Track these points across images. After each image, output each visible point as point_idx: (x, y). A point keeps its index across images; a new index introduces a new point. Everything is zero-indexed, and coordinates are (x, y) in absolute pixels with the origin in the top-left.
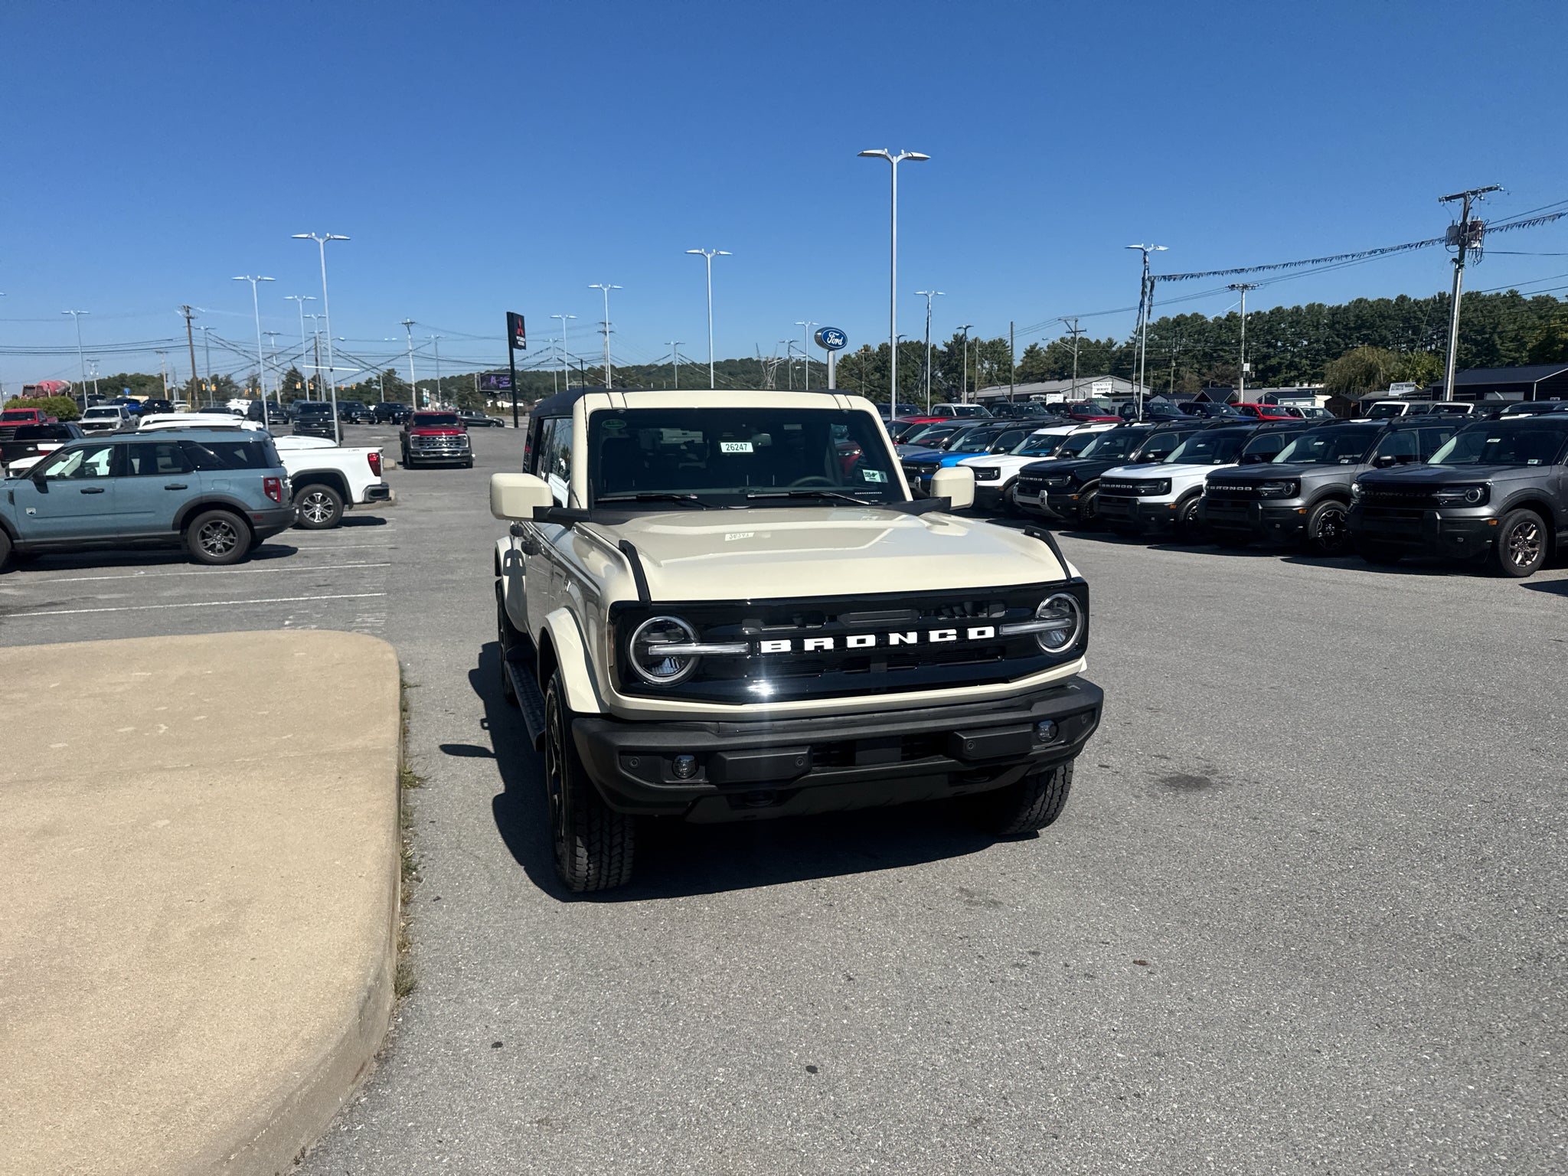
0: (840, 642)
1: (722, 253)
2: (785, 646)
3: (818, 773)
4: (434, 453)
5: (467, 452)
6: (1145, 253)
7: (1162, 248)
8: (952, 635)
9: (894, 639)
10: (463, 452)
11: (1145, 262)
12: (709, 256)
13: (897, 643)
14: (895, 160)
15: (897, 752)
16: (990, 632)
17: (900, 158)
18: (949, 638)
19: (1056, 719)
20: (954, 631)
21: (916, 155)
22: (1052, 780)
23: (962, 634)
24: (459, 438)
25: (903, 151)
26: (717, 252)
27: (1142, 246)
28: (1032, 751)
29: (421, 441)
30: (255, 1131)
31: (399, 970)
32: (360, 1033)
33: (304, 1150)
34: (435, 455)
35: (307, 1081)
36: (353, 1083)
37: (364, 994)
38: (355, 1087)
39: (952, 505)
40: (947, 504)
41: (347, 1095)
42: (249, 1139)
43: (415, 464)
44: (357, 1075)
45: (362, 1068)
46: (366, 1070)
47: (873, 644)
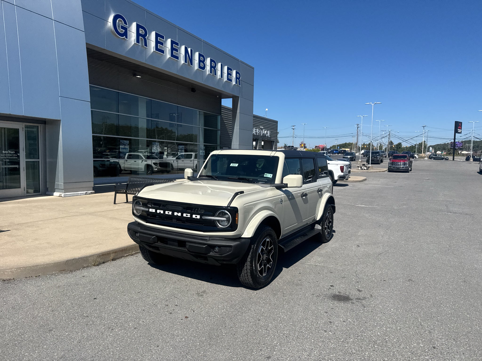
0: (164, 212)
2: (154, 211)
3: (159, 244)
4: (396, 167)
5: (407, 167)
8: (189, 216)
9: (176, 214)
10: (406, 167)
13: (176, 215)
15: (176, 244)
16: (198, 217)
18: (188, 216)
19: (220, 246)
20: (189, 215)
22: (243, 270)
23: (191, 216)
24: (405, 163)
28: (209, 254)
29: (392, 164)
30: (27, 267)
31: (104, 263)
32: (65, 264)
33: (39, 276)
34: (396, 168)
35: (43, 265)
36: (59, 271)
37: (72, 259)
38: (59, 272)
39: (288, 186)
40: (286, 186)
41: (55, 272)
42: (25, 268)
43: (390, 170)
44: (61, 271)
45: (63, 270)
46: (65, 271)
47: (171, 214)
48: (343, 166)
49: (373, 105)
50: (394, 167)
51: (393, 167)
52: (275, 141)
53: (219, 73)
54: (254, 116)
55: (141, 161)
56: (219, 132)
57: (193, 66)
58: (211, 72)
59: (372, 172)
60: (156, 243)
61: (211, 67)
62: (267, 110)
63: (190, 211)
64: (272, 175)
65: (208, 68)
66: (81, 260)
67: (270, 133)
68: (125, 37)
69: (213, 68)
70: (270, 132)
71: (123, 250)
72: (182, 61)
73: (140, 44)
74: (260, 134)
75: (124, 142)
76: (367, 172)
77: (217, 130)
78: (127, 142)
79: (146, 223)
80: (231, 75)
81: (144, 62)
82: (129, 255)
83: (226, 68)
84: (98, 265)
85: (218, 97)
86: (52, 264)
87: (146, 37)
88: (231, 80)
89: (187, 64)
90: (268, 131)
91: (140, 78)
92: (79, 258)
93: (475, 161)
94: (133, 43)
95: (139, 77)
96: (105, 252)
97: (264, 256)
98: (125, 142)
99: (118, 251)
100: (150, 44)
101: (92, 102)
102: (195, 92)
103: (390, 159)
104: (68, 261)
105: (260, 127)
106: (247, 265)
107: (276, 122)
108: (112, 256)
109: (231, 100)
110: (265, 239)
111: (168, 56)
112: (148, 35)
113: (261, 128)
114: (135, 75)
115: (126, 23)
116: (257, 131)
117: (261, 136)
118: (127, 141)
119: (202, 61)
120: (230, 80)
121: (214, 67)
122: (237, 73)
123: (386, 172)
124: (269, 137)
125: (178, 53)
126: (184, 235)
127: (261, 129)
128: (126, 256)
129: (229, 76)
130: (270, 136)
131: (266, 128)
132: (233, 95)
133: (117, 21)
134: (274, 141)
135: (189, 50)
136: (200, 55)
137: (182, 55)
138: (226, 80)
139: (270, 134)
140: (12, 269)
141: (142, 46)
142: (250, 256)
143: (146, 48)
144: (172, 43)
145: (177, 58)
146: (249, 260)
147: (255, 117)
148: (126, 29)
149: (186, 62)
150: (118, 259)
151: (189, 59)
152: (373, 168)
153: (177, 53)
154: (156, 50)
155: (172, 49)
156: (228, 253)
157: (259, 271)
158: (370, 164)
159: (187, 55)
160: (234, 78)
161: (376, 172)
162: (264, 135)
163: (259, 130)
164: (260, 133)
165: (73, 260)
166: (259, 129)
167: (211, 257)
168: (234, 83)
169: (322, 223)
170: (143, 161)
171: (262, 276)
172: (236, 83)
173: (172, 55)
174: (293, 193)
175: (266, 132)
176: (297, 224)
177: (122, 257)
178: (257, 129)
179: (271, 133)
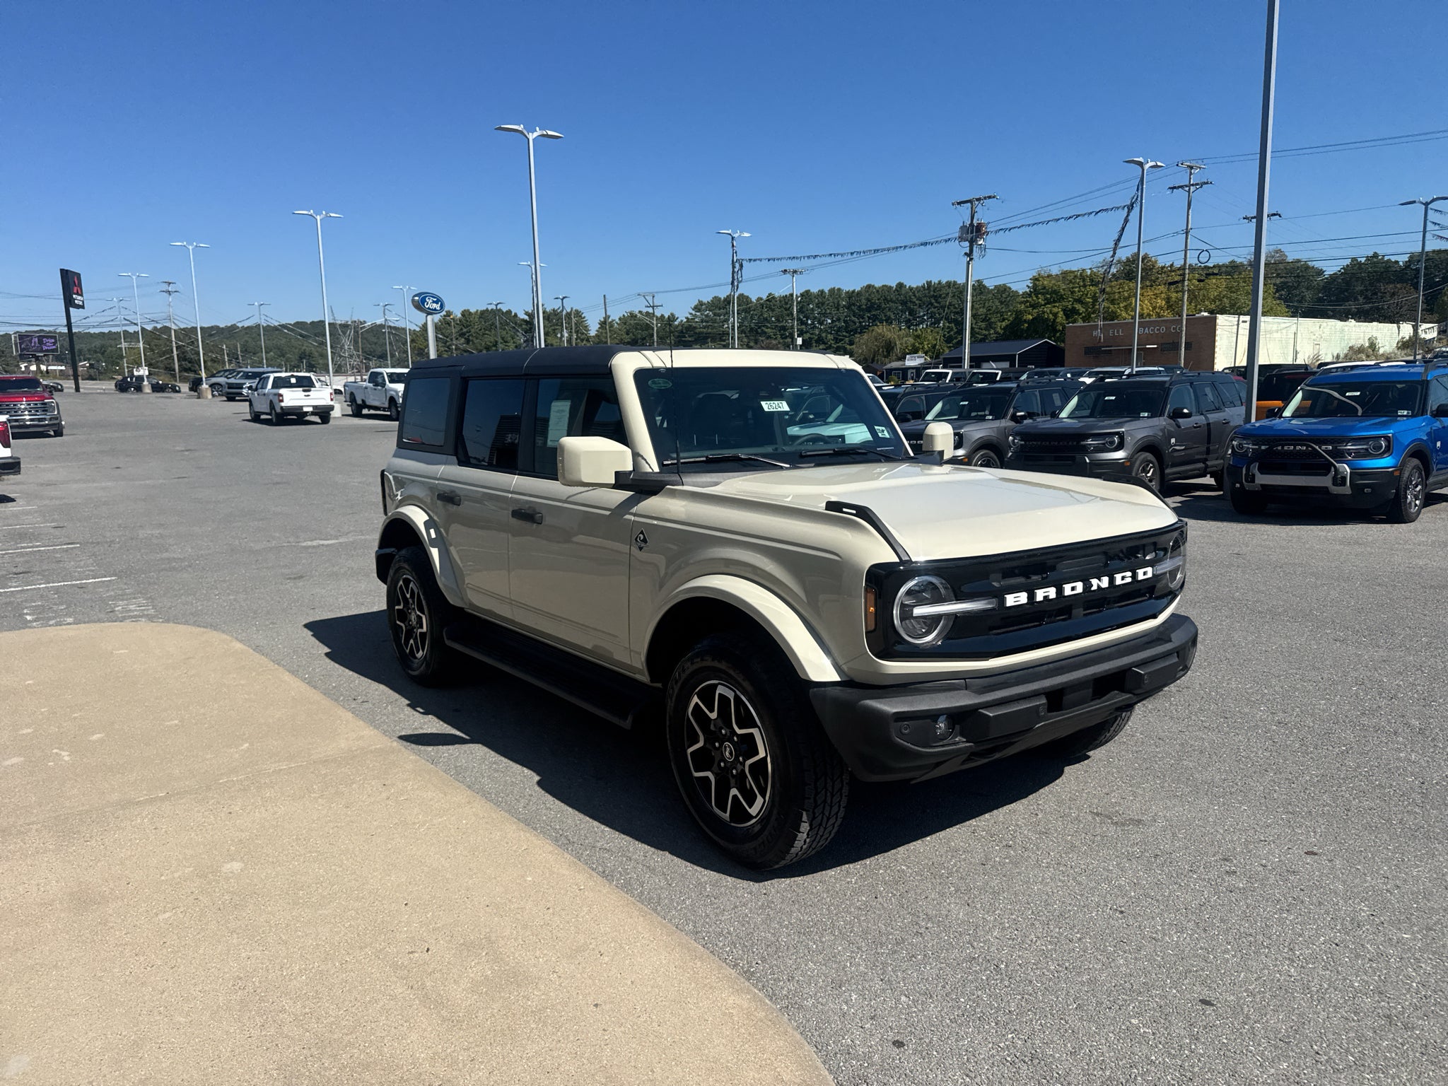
0: (1060, 591)
1: (332, 215)
2: (1023, 598)
5: (57, 419)
6: (733, 238)
7: (746, 235)
9: (1094, 584)
10: (51, 419)
11: (733, 246)
12: (318, 218)
14: (532, 136)
15: (1090, 693)
16: (1150, 573)
17: (536, 134)
21: (550, 133)
24: (45, 404)
25: (538, 129)
26: (327, 214)
27: (730, 232)
47: (1081, 591)
93: (158, 392)
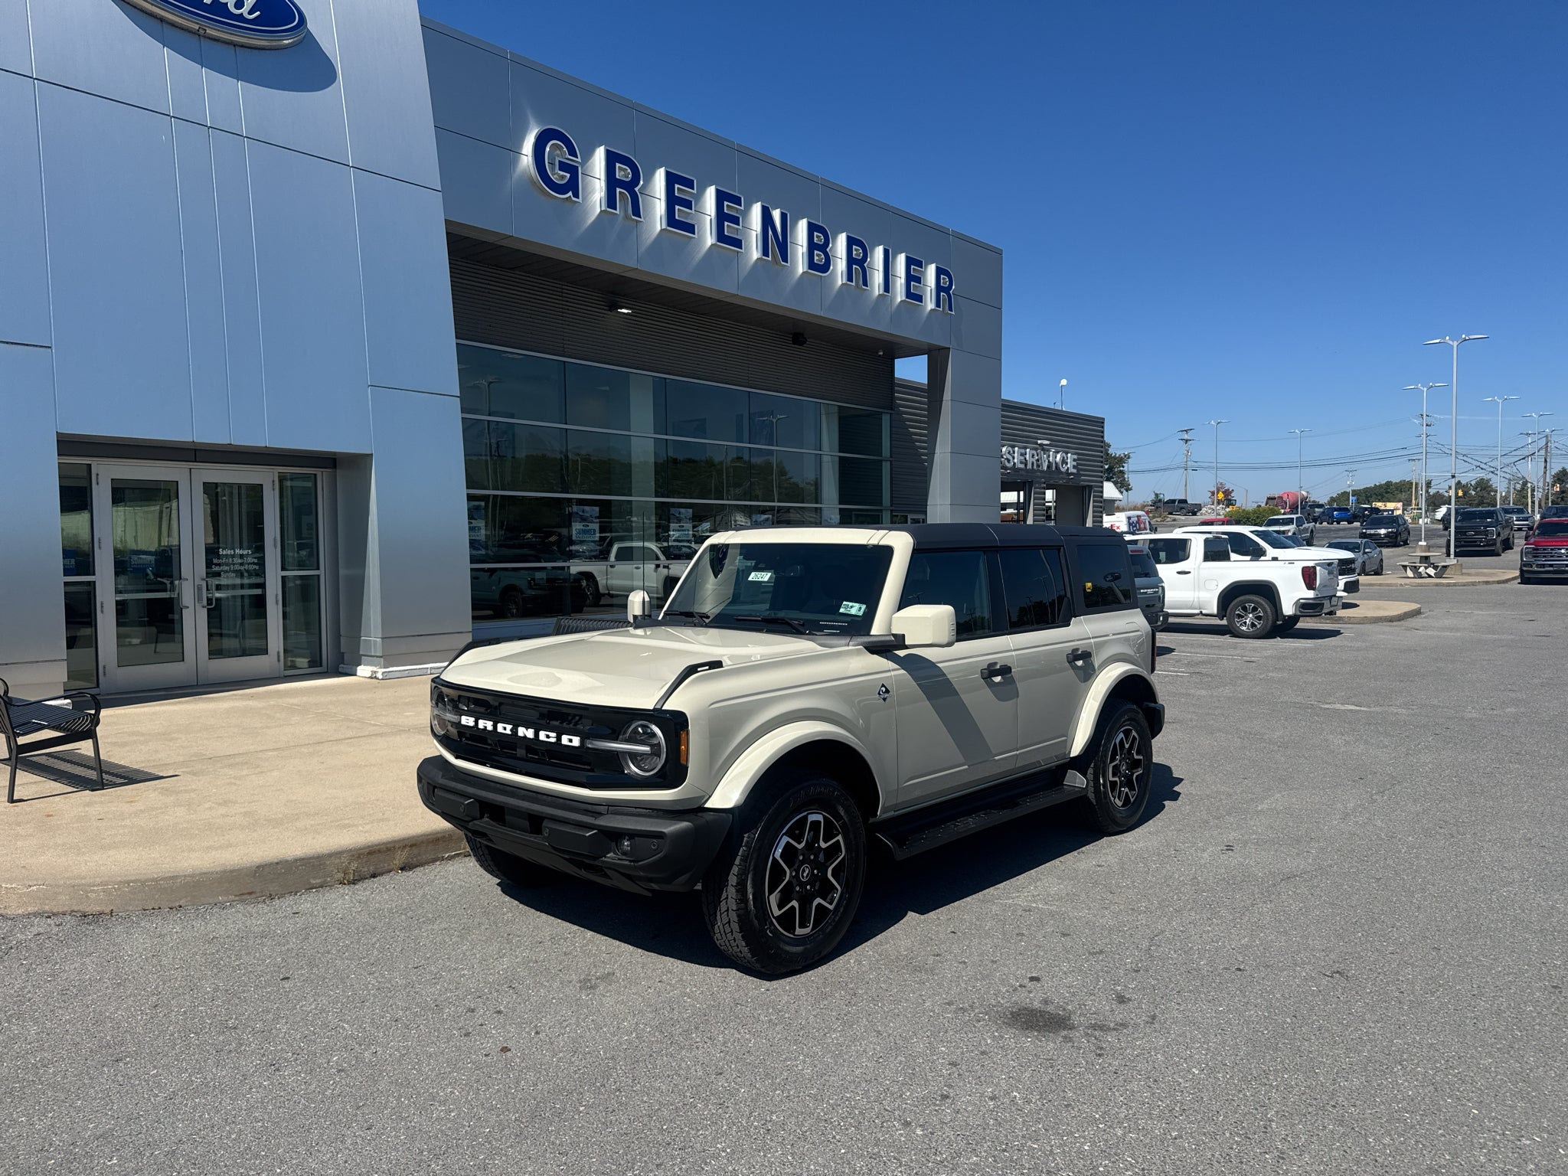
0: (495, 727)
2: (471, 721)
3: (483, 823)
4: (1551, 565)
8: (553, 737)
9: (521, 731)
13: (522, 735)
16: (576, 741)
18: (550, 740)
19: (632, 835)
20: (555, 735)
22: (718, 913)
23: (559, 738)
28: (605, 857)
29: (1535, 553)
30: (147, 880)
31: (374, 876)
32: (255, 876)
33: (181, 907)
34: (1551, 569)
35: (192, 876)
36: (236, 896)
37: (276, 861)
38: (237, 898)
39: (906, 643)
40: (899, 641)
41: (226, 898)
42: (143, 883)
43: (1526, 578)
44: (243, 894)
45: (250, 893)
46: (254, 896)
47: (510, 733)
48: (1314, 568)
49: (1455, 344)
50: (1543, 566)
51: (1538, 566)
52: (1097, 487)
53: (878, 278)
54: (1003, 405)
55: (653, 566)
56: (886, 468)
57: (789, 264)
58: (850, 279)
59: (1455, 585)
60: (476, 819)
61: (851, 261)
62: (1064, 382)
63: (557, 723)
64: (864, 607)
65: (840, 265)
66: (303, 865)
67: (1074, 460)
68: (570, 194)
69: (858, 264)
70: (1075, 457)
71: (438, 839)
72: (755, 254)
73: (618, 212)
74: (1038, 466)
75: (583, 511)
76: (1437, 585)
77: (881, 461)
78: (593, 510)
79: (456, 758)
80: (918, 280)
81: (632, 264)
82: (458, 855)
83: (901, 260)
84: (354, 882)
85: (881, 353)
86: (217, 873)
87: (636, 189)
88: (919, 298)
89: (770, 259)
90: (1069, 455)
91: (628, 314)
92: (296, 860)
94: (598, 210)
95: (624, 311)
96: (379, 845)
97: (804, 871)
98: (587, 512)
99: (422, 842)
100: (650, 208)
101: (462, 398)
102: (805, 343)
103: (1527, 538)
104: (261, 868)
105: (1039, 442)
106: (727, 898)
107: (1100, 422)
108: (400, 857)
109: (923, 359)
110: (805, 813)
111: (709, 239)
112: (642, 182)
113: (1041, 445)
114: (614, 306)
115: (572, 152)
116: (1027, 456)
117: (1043, 471)
118: (594, 508)
119: (819, 246)
120: (914, 296)
121: (861, 262)
122: (939, 272)
123: (1516, 585)
124: (1072, 474)
125: (740, 227)
126: (545, 797)
127: (1043, 449)
128: (451, 858)
129: (912, 283)
130: (1075, 471)
131: (1060, 445)
132: (929, 344)
133: (548, 149)
134: (1090, 487)
135: (776, 215)
136: (812, 228)
137: (754, 233)
138: (904, 298)
139: (1075, 463)
140: (108, 885)
141: (626, 217)
142: (735, 870)
143: (637, 221)
144: (721, 197)
145: (738, 243)
146: (733, 880)
147: (1009, 406)
148: (573, 170)
149: (765, 252)
150: (421, 865)
151: (777, 243)
152: (1464, 571)
153: (737, 229)
154: (669, 224)
155: (721, 217)
156: (654, 858)
157: (777, 918)
158: (1452, 556)
159: (770, 233)
160: (929, 289)
161: (1473, 584)
162: (1054, 468)
163: (1034, 452)
164: (1038, 460)
165: (277, 863)
166: (1036, 449)
167: (613, 867)
168: (930, 305)
169: (1092, 765)
170: (658, 566)
171: (792, 936)
172: (938, 305)
173: (721, 237)
174: (939, 665)
175: (1059, 456)
176: (966, 767)
177: (434, 861)
178: (1028, 450)
179: (1079, 459)
